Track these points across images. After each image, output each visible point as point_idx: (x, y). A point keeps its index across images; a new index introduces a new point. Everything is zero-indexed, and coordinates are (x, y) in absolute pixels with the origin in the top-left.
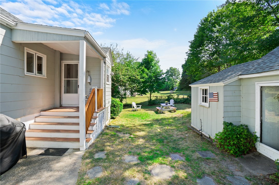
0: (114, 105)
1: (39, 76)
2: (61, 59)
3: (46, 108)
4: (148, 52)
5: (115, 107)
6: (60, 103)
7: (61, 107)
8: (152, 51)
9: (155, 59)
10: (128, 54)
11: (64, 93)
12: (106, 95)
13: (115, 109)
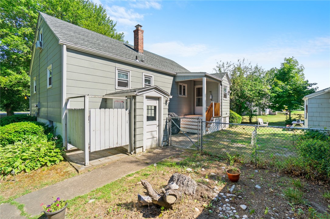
0: (233, 117)
1: (184, 96)
2: (195, 85)
3: (186, 114)
4: (285, 59)
5: (233, 119)
6: (194, 112)
7: (194, 114)
8: (291, 58)
9: (296, 67)
10: (256, 68)
11: (196, 106)
12: (222, 108)
13: (233, 120)
